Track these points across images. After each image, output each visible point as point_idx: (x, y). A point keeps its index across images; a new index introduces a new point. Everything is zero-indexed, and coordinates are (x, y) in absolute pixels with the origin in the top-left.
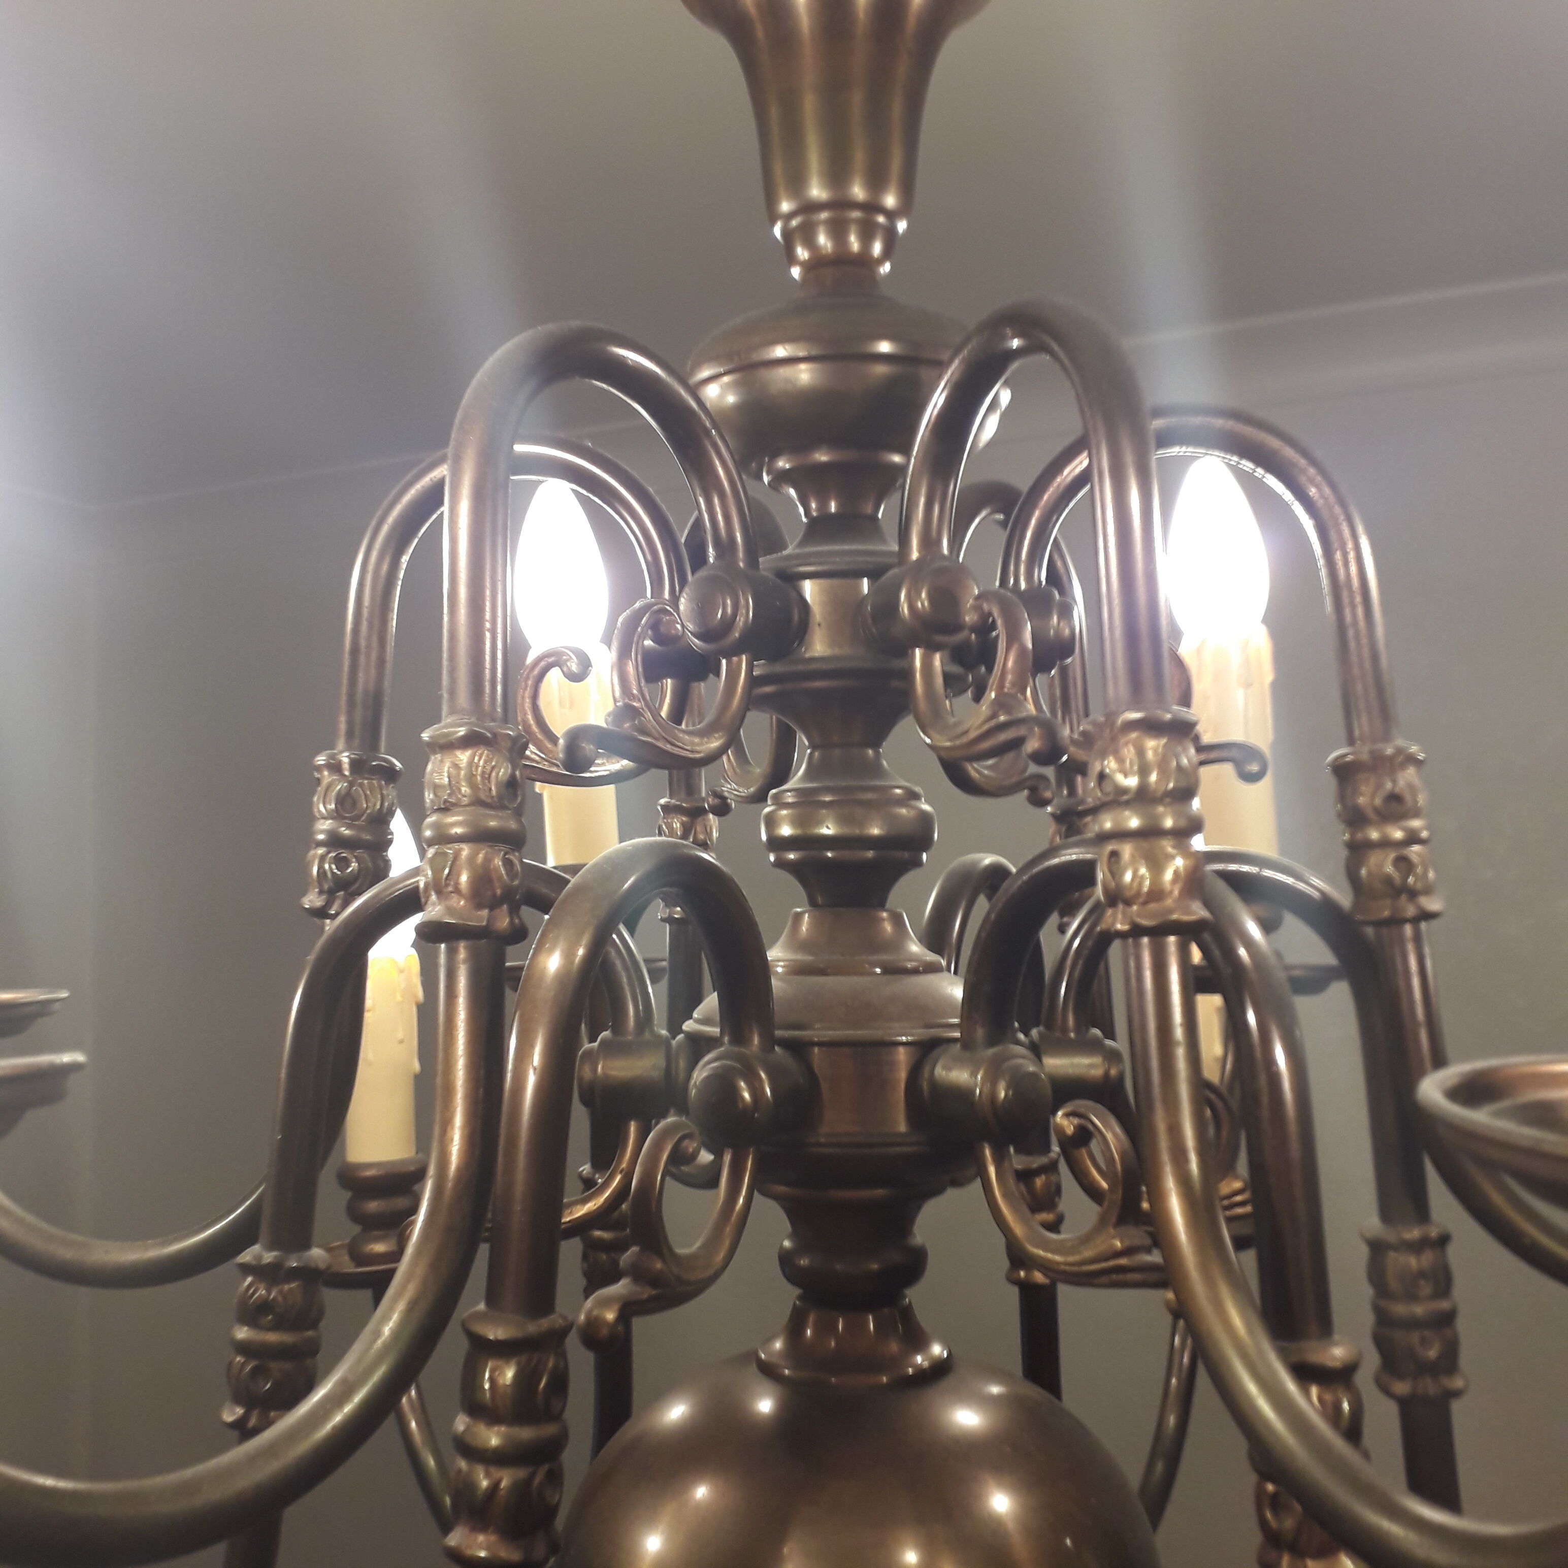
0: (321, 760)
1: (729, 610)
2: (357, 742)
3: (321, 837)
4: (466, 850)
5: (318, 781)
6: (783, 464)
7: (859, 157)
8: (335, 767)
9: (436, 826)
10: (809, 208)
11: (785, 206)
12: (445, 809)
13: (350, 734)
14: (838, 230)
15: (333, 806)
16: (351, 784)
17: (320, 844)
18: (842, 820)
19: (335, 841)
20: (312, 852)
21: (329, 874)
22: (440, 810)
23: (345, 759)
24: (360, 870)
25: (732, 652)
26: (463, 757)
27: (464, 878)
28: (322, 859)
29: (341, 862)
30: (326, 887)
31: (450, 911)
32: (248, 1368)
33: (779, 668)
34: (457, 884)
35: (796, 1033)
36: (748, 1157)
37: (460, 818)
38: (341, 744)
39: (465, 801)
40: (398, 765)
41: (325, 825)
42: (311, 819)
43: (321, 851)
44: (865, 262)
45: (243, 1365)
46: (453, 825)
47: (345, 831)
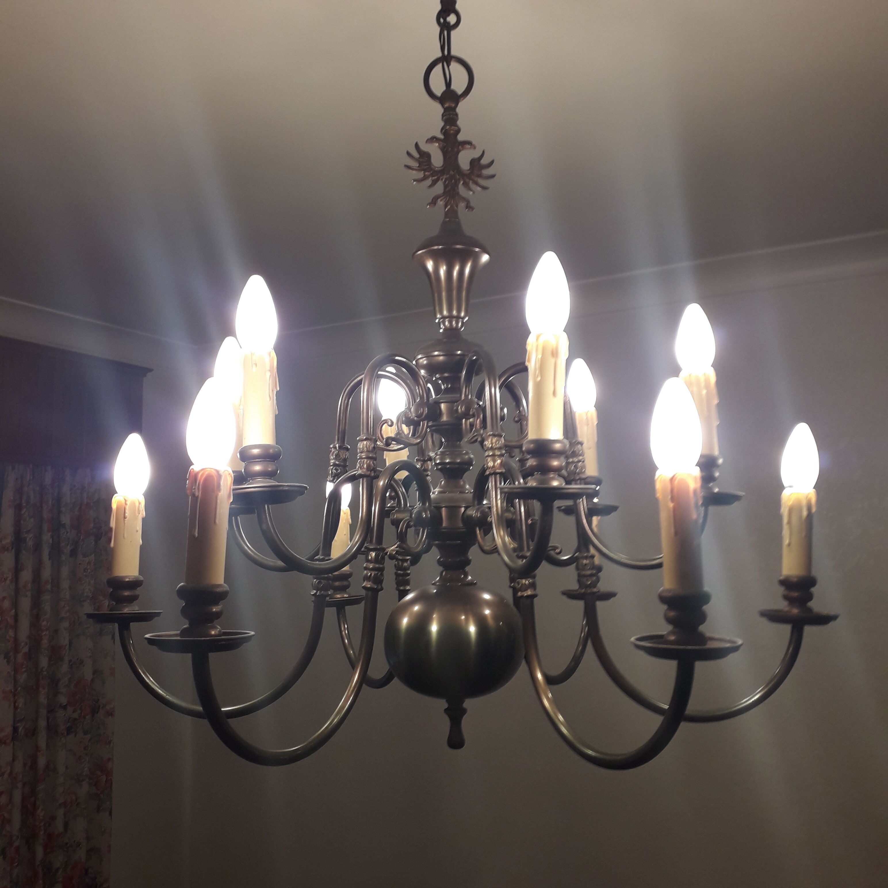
0: (332, 446)
1: (422, 411)
2: (340, 441)
3: (332, 464)
4: (366, 460)
5: (331, 451)
6: (437, 376)
7: (455, 307)
8: (335, 447)
9: (360, 456)
10: (444, 318)
11: (438, 316)
12: (362, 452)
13: (338, 440)
14: (450, 322)
15: (334, 457)
16: (339, 452)
17: (331, 466)
18: (450, 458)
19: (335, 465)
20: (329, 468)
21: (334, 473)
22: (360, 453)
23: (337, 446)
24: (341, 472)
25: (423, 420)
26: (365, 442)
27: (365, 466)
28: (332, 469)
29: (336, 469)
30: (333, 476)
31: (363, 472)
32: (317, 582)
33: (435, 423)
34: (364, 467)
35: (438, 505)
36: (425, 529)
37: (364, 454)
38: (336, 442)
39: (365, 451)
40: (349, 447)
41: (332, 461)
42: (329, 460)
43: (332, 467)
44: (457, 329)
45: (316, 581)
46: (363, 455)
47: (337, 463)
